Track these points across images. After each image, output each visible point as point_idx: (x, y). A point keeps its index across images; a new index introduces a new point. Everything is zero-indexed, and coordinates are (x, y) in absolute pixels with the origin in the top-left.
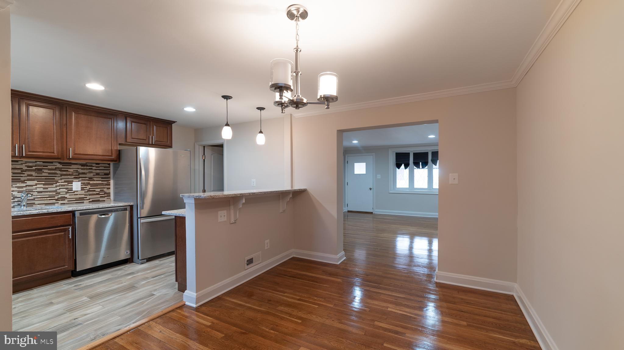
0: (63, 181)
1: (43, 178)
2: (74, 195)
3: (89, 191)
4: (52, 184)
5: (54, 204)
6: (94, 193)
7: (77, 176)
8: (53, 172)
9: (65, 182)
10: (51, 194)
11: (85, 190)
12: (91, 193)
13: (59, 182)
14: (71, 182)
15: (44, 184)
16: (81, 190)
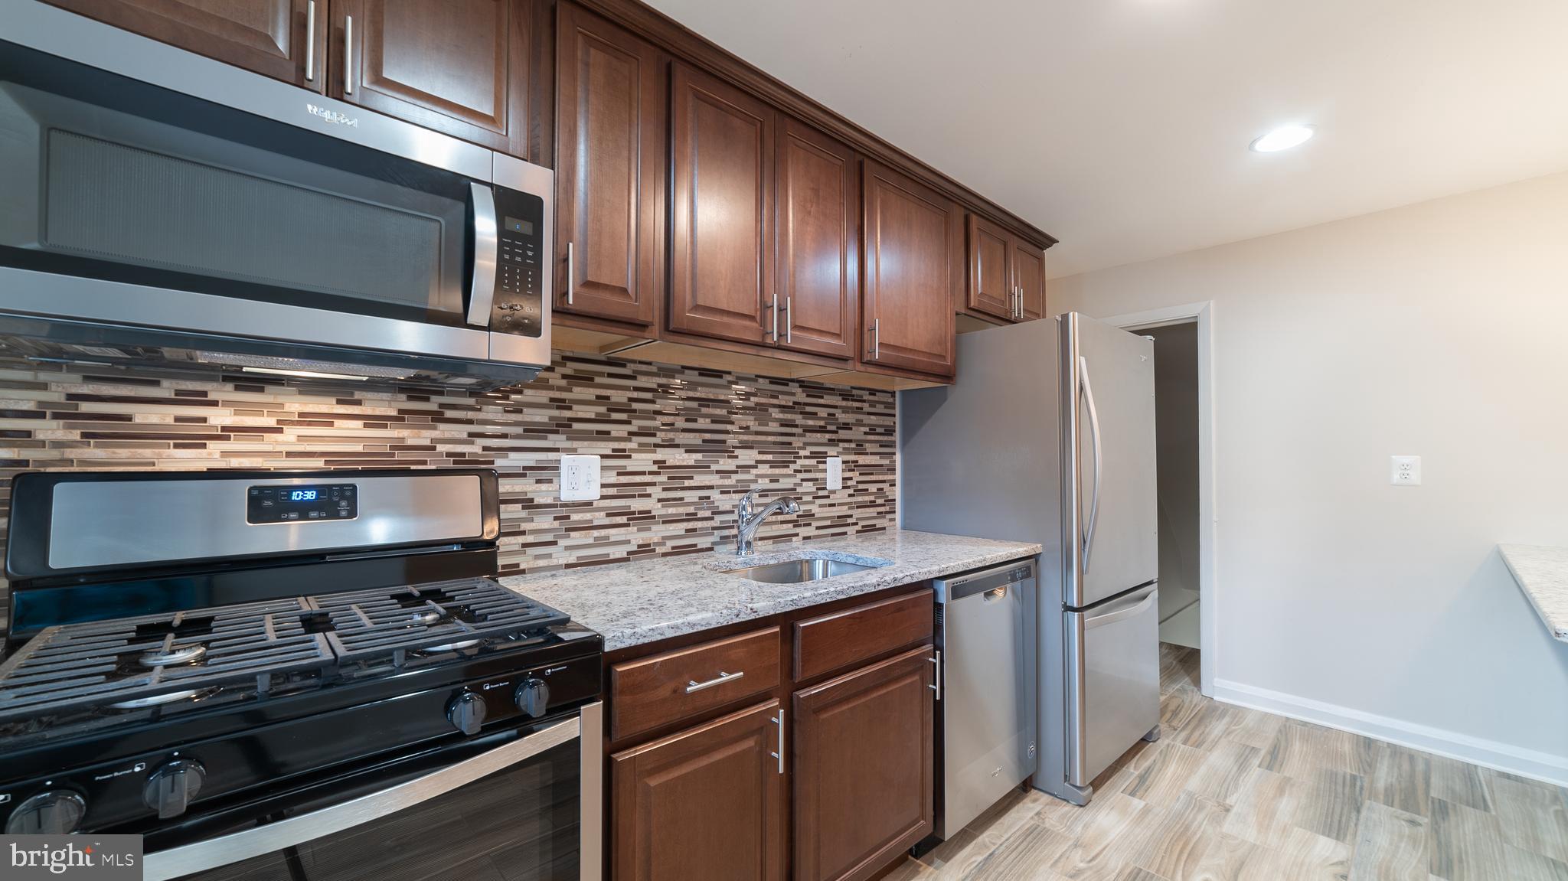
0: (806, 453)
1: (770, 438)
2: (831, 505)
3: (856, 491)
4: (787, 464)
6: (866, 498)
7: (833, 436)
8: (789, 416)
9: (812, 455)
11: (849, 488)
12: (860, 499)
13: (800, 458)
14: (824, 458)
15: (773, 464)
16: (844, 488)
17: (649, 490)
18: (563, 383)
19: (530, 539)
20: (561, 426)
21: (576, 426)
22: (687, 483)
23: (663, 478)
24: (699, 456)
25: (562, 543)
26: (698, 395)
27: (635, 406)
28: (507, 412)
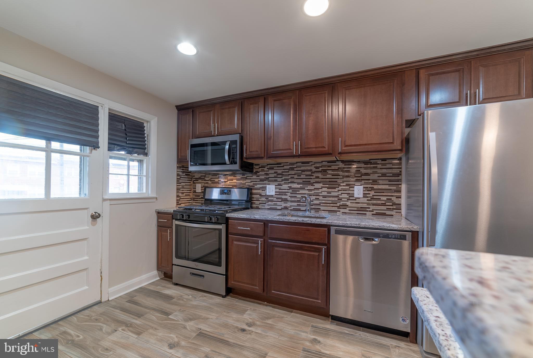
0: (344, 184)
1: (327, 180)
2: (356, 203)
3: (372, 199)
4: (334, 188)
5: (335, 211)
6: (379, 202)
7: (359, 178)
8: (336, 173)
9: (347, 185)
10: (333, 199)
11: (368, 197)
12: (375, 202)
13: (341, 186)
14: (351, 186)
15: (328, 188)
16: (364, 197)
17: (287, 194)
18: (267, 170)
19: (261, 202)
20: (267, 179)
21: (270, 179)
22: (297, 192)
23: (291, 191)
24: (301, 185)
25: (267, 204)
26: (301, 169)
27: (283, 173)
28: (257, 176)
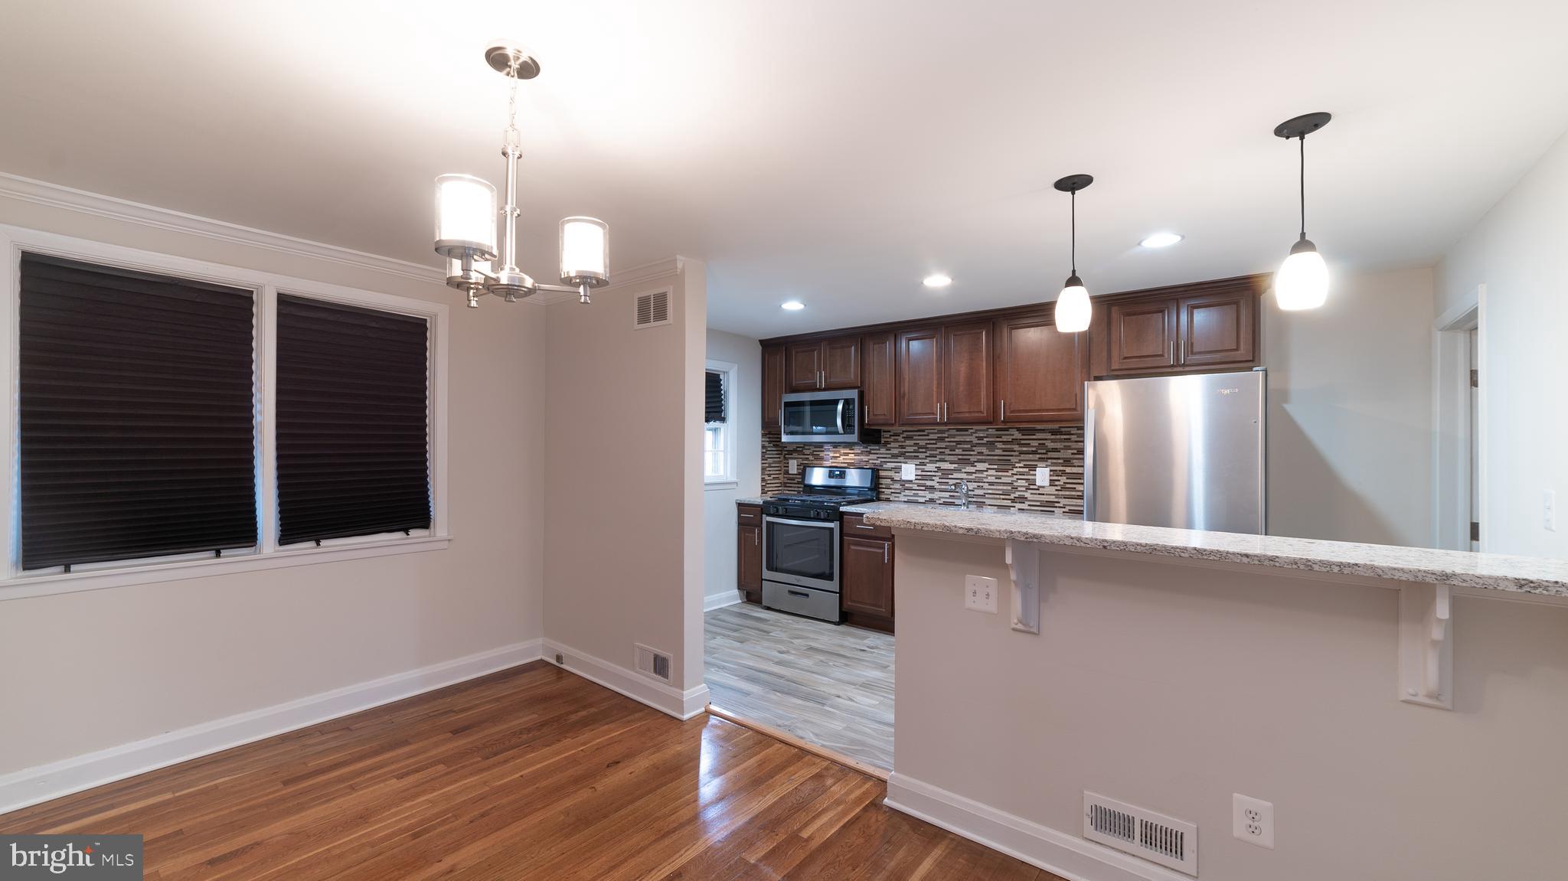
0: (1021, 465)
1: (996, 457)
2: (1039, 494)
3: (1063, 488)
4: (1006, 471)
5: (1009, 507)
6: (1074, 493)
7: (1043, 456)
8: (1009, 446)
9: (1025, 466)
10: (1005, 488)
11: (1056, 485)
12: (1067, 493)
13: (1017, 467)
14: (1033, 468)
15: (997, 470)
16: (1050, 485)
17: (934, 478)
18: (903, 440)
19: (893, 491)
20: (902, 454)
21: (907, 454)
22: (950, 476)
23: (940, 474)
24: (956, 465)
25: (903, 493)
26: (956, 440)
27: (928, 446)
28: (887, 450)
